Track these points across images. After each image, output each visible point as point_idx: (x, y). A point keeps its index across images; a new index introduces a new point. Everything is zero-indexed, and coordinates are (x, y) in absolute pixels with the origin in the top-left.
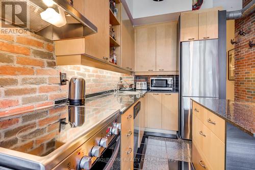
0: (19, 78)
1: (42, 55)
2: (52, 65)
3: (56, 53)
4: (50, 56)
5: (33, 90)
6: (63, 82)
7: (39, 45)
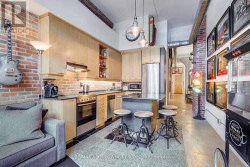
0: (70, 85)
1: (75, 77)
2: (78, 80)
3: (79, 76)
4: (77, 78)
5: (73, 88)
6: (81, 86)
7: (75, 75)
